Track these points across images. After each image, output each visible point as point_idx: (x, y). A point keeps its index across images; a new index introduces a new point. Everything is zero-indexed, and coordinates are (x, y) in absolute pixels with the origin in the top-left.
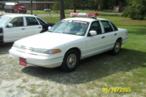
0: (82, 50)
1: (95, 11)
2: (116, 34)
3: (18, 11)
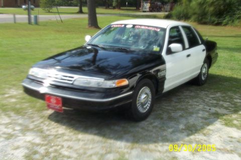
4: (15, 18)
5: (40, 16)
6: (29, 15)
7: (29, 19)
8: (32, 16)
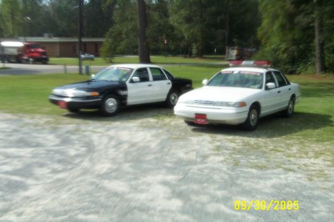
0: (263, 105)
1: (186, 57)
2: (290, 89)
3: (31, 59)
4: (65, 70)
5: (92, 67)
6: (80, 65)
7: (80, 70)
8: (84, 67)
